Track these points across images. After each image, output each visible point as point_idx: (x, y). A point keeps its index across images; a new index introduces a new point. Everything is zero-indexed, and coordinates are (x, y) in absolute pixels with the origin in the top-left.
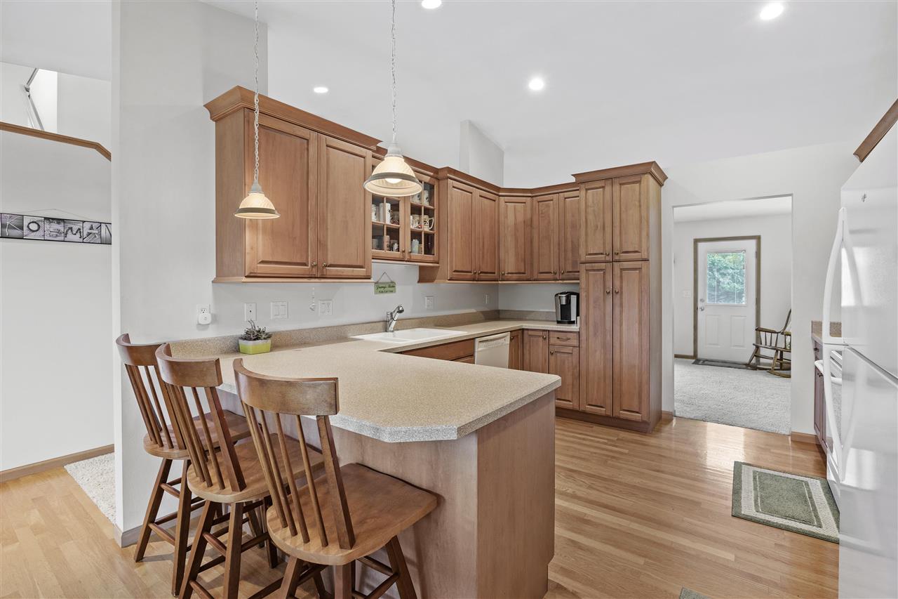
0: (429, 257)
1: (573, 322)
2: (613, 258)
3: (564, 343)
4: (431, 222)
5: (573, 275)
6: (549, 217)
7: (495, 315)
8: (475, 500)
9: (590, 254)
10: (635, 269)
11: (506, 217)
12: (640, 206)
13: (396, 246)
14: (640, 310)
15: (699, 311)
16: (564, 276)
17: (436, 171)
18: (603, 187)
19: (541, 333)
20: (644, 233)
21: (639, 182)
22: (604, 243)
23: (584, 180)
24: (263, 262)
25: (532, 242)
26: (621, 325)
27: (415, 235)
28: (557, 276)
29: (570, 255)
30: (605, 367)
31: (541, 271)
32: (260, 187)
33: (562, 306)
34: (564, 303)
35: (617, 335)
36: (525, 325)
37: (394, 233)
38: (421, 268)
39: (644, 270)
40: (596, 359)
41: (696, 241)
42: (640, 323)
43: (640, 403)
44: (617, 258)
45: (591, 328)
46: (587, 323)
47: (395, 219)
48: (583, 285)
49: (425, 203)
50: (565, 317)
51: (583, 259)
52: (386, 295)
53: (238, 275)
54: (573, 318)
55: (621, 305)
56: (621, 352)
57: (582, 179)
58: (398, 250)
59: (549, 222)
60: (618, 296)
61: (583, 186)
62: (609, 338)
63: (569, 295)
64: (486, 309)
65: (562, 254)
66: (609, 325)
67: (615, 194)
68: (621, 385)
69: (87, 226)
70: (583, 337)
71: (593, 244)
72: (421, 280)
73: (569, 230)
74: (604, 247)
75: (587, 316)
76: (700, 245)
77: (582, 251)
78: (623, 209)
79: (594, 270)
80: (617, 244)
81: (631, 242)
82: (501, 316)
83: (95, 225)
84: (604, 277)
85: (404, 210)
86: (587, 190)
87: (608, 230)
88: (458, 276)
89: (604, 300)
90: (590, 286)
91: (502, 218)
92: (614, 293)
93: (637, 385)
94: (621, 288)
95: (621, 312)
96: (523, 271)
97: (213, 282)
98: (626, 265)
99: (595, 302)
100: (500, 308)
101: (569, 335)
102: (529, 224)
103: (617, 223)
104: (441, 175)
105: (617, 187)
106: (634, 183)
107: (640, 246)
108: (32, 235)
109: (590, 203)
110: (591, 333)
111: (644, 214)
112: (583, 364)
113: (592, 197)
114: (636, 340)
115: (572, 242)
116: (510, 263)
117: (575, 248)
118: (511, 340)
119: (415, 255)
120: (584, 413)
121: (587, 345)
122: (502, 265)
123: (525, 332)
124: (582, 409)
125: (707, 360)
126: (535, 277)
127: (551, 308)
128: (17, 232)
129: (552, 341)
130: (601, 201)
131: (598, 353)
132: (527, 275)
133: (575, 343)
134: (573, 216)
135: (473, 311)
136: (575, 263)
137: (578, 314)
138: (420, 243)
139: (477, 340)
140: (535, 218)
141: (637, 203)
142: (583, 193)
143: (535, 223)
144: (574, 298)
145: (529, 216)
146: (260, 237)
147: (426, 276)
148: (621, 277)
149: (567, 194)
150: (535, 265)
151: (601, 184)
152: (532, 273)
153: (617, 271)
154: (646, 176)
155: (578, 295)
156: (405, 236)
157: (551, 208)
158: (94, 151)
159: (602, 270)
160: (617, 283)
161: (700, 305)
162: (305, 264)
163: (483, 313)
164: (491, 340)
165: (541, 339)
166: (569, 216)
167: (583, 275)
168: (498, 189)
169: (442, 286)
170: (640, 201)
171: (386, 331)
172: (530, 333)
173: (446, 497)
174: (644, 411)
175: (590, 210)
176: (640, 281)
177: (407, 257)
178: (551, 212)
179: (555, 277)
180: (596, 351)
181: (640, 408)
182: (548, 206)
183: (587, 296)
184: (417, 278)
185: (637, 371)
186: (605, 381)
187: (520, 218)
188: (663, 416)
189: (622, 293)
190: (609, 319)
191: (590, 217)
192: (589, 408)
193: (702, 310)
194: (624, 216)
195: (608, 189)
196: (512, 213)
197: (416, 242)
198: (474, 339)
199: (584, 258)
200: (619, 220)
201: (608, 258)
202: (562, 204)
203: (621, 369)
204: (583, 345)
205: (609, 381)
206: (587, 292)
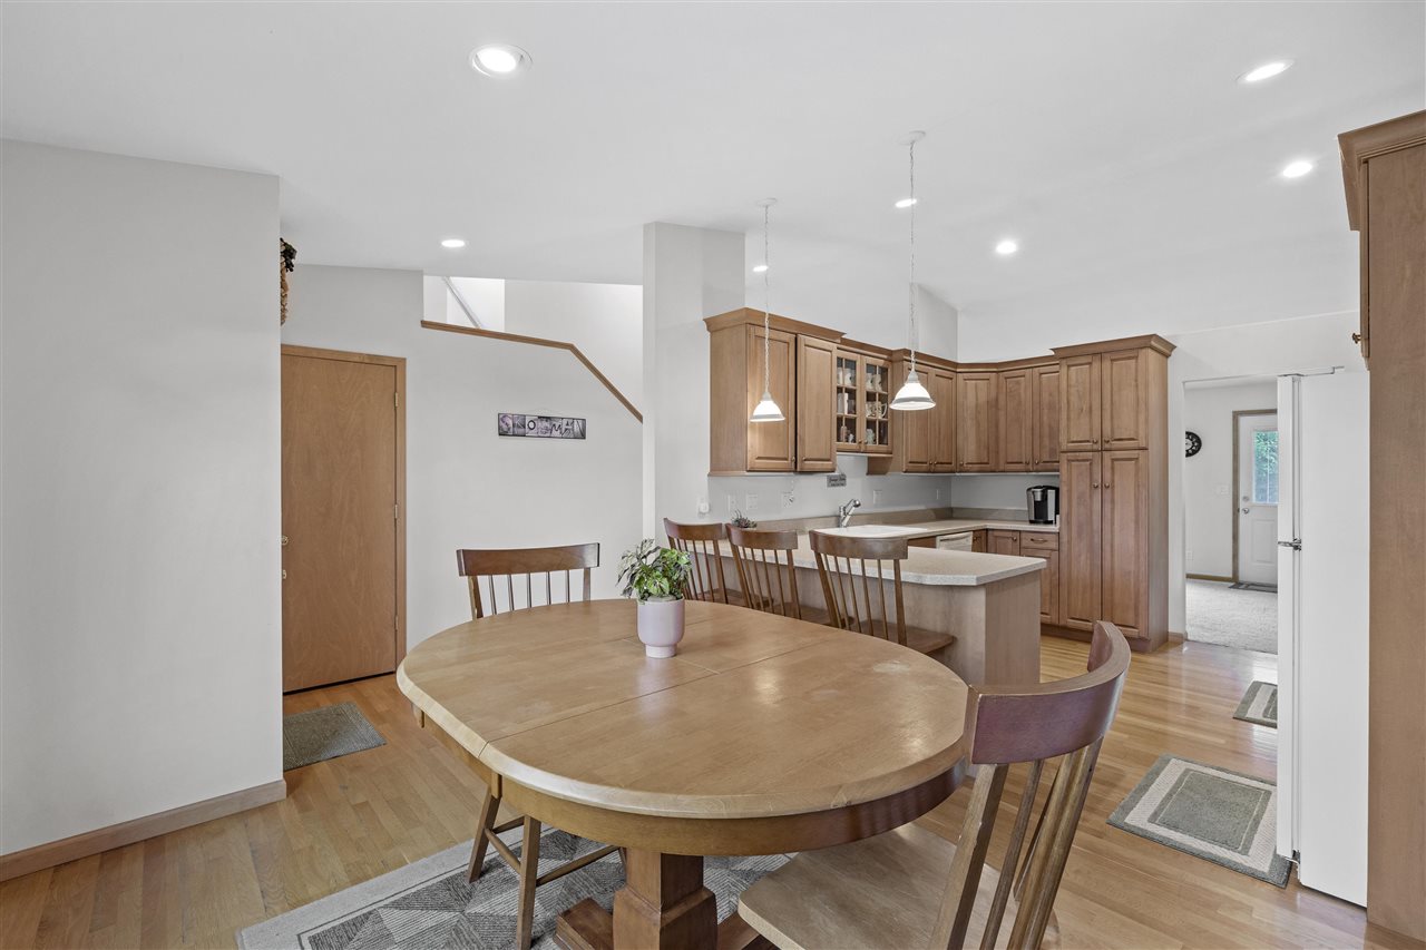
0: (883, 447)
1: (1051, 522)
2: (1103, 446)
3: (1040, 546)
4: (883, 408)
5: (1051, 465)
6: (1019, 395)
7: (946, 514)
8: (984, 637)
9: (1073, 442)
10: (1130, 459)
11: (965, 397)
12: (1137, 386)
13: (851, 436)
14: (1137, 508)
15: (1241, 514)
16: (1039, 467)
17: (890, 353)
18: (1090, 364)
19: (1010, 534)
20: (1142, 418)
21: (1136, 357)
22: (1091, 430)
23: (1066, 356)
24: (759, 458)
25: (997, 426)
26: (1113, 524)
27: (870, 424)
28: (1030, 467)
29: (1046, 441)
30: (1091, 574)
31: (1009, 460)
32: (769, 396)
33: (1036, 502)
34: (1039, 499)
35: (1107, 536)
36: (990, 525)
37: (851, 424)
38: (869, 458)
39: (1141, 461)
40: (1080, 564)
41: (1236, 415)
42: (1137, 522)
43: (1137, 615)
44: (1107, 446)
45: (1074, 529)
46: (1069, 523)
47: (853, 409)
48: (1064, 477)
49: (879, 389)
50: (1039, 514)
51: (1064, 448)
52: (837, 488)
53: (738, 469)
54: (1051, 517)
55: (1113, 501)
56: (1112, 556)
57: (1062, 354)
58: (854, 441)
59: (1020, 402)
60: (1109, 491)
61: (1064, 361)
62: (1097, 540)
63: (1045, 489)
64: (937, 506)
65: (1037, 442)
66: (1097, 525)
67: (1104, 373)
68: (1112, 595)
69: (565, 422)
70: (1065, 539)
71: (1076, 430)
72: (870, 473)
73: (1046, 411)
74: (1091, 435)
75: (1069, 514)
76: (1243, 420)
77: (1063, 439)
78: (1115, 389)
79: (1078, 460)
80: (1107, 431)
81: (1125, 426)
82: (954, 515)
83: (570, 421)
84: (1091, 469)
85: (861, 397)
86: (1069, 366)
87: (1096, 413)
88: (914, 467)
89: (1091, 496)
90: (1072, 480)
91: (960, 399)
92: (1103, 487)
93: (1133, 597)
94: (1113, 481)
95: (1113, 509)
96: (986, 461)
97: (709, 475)
98: (1118, 454)
99: (1079, 498)
100: (953, 506)
101: (1047, 537)
102: (994, 404)
103: (1107, 406)
104: (895, 357)
105: (1107, 364)
106: (1129, 358)
107: (1137, 433)
108: (531, 433)
109: (1073, 382)
110: (1074, 534)
111: (1142, 394)
112: (1064, 570)
113: (1078, 374)
114: (1132, 542)
115: (1050, 426)
116: (970, 451)
117: (1054, 433)
118: (974, 540)
119: (871, 446)
120: (1065, 628)
121: (1070, 549)
122: (960, 453)
123: (990, 532)
124: (1062, 623)
125: (1253, 584)
126: (1001, 468)
127: (1023, 505)
128: (521, 431)
129: (1024, 543)
130: (1088, 380)
131: (1083, 558)
132: (991, 465)
133: (1054, 545)
134: (1050, 395)
135: (922, 507)
136: (1053, 452)
137: (1057, 512)
138: (875, 432)
139: (938, 538)
140: (1002, 398)
141: (1133, 383)
142: (1064, 369)
143: (1002, 402)
144: (1051, 493)
145: (993, 395)
146: (757, 435)
147: (876, 467)
148: (1113, 468)
149: (1043, 370)
150: (1002, 454)
151: (1088, 359)
152: (997, 463)
153: (1107, 462)
154: (1144, 351)
155: (1057, 491)
156: (861, 426)
157: (1023, 385)
158: (568, 351)
159: (1087, 460)
160: (1108, 475)
161: (1242, 505)
162: (786, 459)
163: (935, 510)
164: (953, 539)
165: (1010, 540)
166: (1045, 396)
167: (1064, 467)
168: (956, 365)
169: (894, 478)
170: (1136, 381)
171: (839, 526)
172: (996, 533)
173: (958, 637)
174: (1142, 625)
175: (1073, 390)
176: (1137, 474)
177: (863, 449)
178: (1022, 391)
179: (1027, 467)
180: (1080, 556)
181: (1137, 622)
182: (1018, 383)
183: (1070, 491)
184: (866, 470)
185: (1132, 580)
186: (1092, 589)
187: (983, 398)
188: (1170, 638)
189: (1113, 487)
190: (1096, 517)
191: (1074, 399)
192: (1071, 623)
193: (1246, 512)
194: (1116, 398)
195: (1096, 365)
196: (973, 393)
197: (870, 431)
198: (935, 537)
199: (1065, 446)
200: (1109, 402)
201: (1095, 447)
202: (1036, 383)
203: (1112, 576)
204: (1064, 548)
205: (1097, 591)
206: (1070, 485)
